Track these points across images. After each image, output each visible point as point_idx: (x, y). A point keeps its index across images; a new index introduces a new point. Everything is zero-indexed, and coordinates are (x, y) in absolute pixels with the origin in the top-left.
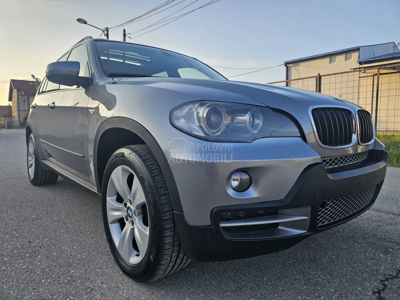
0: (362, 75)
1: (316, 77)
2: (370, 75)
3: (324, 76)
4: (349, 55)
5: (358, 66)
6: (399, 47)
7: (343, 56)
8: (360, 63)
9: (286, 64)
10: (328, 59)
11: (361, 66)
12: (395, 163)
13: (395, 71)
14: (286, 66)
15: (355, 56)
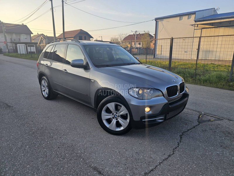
0: (196, 28)
1: (171, 38)
2: (200, 28)
3: (175, 38)
4: (190, 16)
5: (194, 23)
6: (217, 11)
7: (187, 17)
8: (196, 21)
9: (156, 20)
10: (178, 18)
11: (196, 23)
12: (202, 84)
13: (213, 27)
14: (156, 21)
15: (193, 17)
